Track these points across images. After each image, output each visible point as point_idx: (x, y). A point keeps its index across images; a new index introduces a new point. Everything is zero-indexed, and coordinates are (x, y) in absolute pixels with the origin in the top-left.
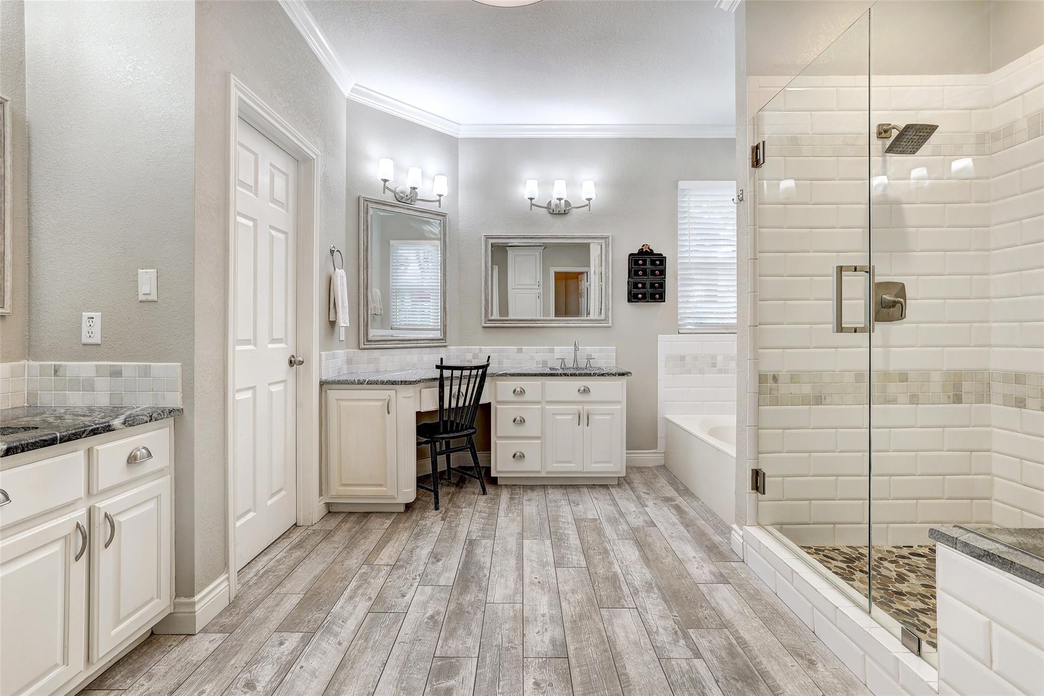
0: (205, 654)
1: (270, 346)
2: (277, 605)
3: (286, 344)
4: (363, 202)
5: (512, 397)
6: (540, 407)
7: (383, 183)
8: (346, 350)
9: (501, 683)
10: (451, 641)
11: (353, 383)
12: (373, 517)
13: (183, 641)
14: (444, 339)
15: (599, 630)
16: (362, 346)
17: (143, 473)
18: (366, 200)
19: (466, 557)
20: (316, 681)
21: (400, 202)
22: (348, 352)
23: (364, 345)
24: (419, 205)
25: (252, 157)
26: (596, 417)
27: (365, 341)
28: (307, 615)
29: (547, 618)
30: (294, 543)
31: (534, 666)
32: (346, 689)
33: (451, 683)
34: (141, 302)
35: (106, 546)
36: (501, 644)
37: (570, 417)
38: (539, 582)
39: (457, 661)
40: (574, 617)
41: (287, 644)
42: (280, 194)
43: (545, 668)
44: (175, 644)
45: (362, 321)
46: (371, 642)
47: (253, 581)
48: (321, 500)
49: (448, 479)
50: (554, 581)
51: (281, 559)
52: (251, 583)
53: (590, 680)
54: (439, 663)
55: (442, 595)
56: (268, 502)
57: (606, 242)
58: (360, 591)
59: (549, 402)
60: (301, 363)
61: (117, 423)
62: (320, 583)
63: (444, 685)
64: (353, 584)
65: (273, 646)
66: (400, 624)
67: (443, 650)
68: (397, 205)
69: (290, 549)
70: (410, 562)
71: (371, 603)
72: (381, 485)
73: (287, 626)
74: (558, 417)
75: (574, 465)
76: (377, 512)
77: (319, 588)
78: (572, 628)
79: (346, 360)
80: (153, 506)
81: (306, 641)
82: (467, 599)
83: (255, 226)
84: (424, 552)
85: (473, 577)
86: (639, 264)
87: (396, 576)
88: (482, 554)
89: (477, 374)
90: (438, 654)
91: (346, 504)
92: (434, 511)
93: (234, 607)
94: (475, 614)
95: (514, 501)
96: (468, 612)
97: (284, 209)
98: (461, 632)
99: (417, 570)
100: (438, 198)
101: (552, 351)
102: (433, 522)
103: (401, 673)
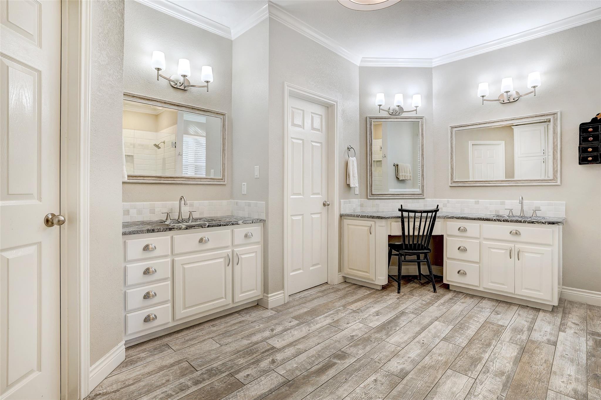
0: (267, 316)
1: (311, 196)
2: (298, 310)
3: (322, 195)
4: (368, 119)
5: (458, 233)
6: (478, 241)
7: (379, 107)
8: (360, 199)
9: (359, 372)
10: (352, 348)
11: (354, 216)
12: (363, 288)
13: (264, 310)
14: (422, 194)
15: (436, 377)
16: (369, 197)
17: (251, 242)
18: (370, 118)
19: (393, 318)
20: (292, 338)
21: (391, 115)
22: (361, 200)
23: (370, 197)
24: (404, 115)
25: (302, 112)
26: (526, 254)
27: (371, 195)
28: (305, 317)
29: (410, 360)
30: (321, 290)
31: (382, 373)
32: (299, 345)
33: (339, 362)
34: (256, 178)
35: (237, 264)
36: (374, 359)
37: (503, 251)
38: (423, 343)
39: (348, 356)
40: (427, 366)
41: (292, 323)
42: (317, 125)
43: (386, 377)
44: (262, 309)
45: (369, 184)
46: (321, 335)
47: (297, 299)
48: (339, 274)
49: (419, 280)
50: (433, 346)
51: (312, 294)
52: (296, 299)
53: (405, 393)
54: (340, 353)
55: (365, 330)
56: (310, 268)
57: (554, 117)
58: (331, 316)
59: (486, 239)
60: (329, 205)
61: (240, 222)
62: (319, 307)
63: (335, 361)
64: (332, 312)
65: (287, 322)
66: (337, 333)
67: (346, 349)
68: (390, 117)
69: (318, 292)
70: (363, 312)
71: (332, 321)
72: (367, 272)
73: (296, 318)
74: (493, 250)
75: (507, 287)
76: (366, 287)
77: (317, 309)
78: (420, 369)
79: (360, 205)
80: (254, 255)
81: (298, 325)
82: (376, 335)
83: (303, 142)
84: (373, 310)
85: (388, 328)
86: (589, 131)
87: (352, 315)
88: (403, 321)
89: (427, 216)
90: (342, 350)
91: (353, 279)
92: (397, 294)
93: (285, 305)
94: (374, 342)
95: (451, 301)
96: (371, 341)
97: (320, 132)
98: (360, 347)
99: (364, 316)
100: (415, 108)
101: (503, 203)
102: (392, 297)
103: (322, 349)
